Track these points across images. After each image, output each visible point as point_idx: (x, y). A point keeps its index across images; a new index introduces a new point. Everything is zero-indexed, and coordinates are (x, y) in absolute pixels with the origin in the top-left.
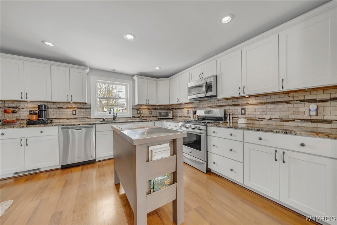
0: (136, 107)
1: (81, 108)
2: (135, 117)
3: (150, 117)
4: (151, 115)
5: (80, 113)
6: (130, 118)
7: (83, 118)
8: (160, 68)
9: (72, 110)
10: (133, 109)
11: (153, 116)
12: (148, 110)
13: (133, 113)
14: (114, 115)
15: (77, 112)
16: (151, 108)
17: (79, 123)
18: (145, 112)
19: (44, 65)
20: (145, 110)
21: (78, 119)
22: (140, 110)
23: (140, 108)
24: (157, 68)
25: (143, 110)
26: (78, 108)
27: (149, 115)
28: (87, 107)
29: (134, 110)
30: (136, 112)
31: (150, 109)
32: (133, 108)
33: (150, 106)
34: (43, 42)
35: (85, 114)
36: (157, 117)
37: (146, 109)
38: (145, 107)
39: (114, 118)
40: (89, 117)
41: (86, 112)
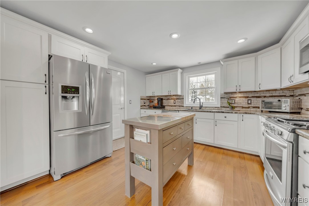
0: (226, 96)
1: (178, 99)
2: (224, 107)
3: (249, 108)
4: (250, 105)
5: (178, 103)
6: (218, 107)
7: (179, 106)
8: (246, 39)
9: (173, 100)
10: (221, 98)
11: (254, 107)
12: (244, 99)
13: (222, 103)
14: (200, 105)
15: (176, 102)
16: (250, 95)
17: (170, 109)
18: (239, 101)
19: (159, 75)
20: (240, 99)
21: (177, 106)
22: (232, 99)
23: (232, 96)
24: (242, 41)
25: (237, 99)
26: (177, 99)
27: (247, 106)
28: (182, 98)
29: (223, 99)
30: (225, 101)
31: (248, 97)
32: (222, 96)
33: (249, 93)
34: (152, 64)
35: (180, 103)
36: (259, 108)
37: (240, 97)
38: (240, 95)
39: (201, 107)
40: (182, 105)
41: (181, 102)
